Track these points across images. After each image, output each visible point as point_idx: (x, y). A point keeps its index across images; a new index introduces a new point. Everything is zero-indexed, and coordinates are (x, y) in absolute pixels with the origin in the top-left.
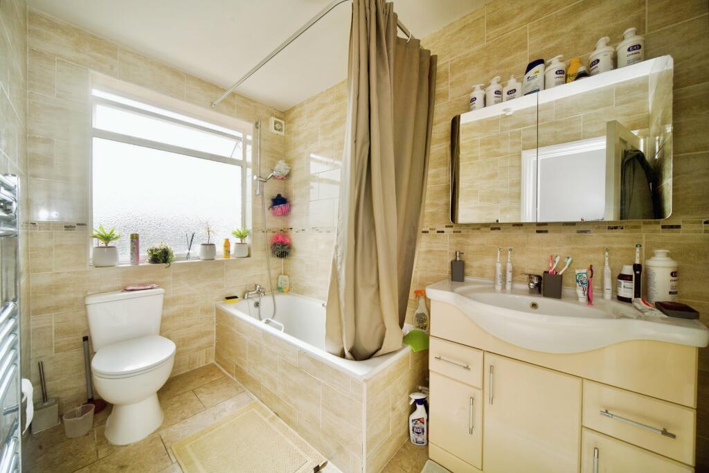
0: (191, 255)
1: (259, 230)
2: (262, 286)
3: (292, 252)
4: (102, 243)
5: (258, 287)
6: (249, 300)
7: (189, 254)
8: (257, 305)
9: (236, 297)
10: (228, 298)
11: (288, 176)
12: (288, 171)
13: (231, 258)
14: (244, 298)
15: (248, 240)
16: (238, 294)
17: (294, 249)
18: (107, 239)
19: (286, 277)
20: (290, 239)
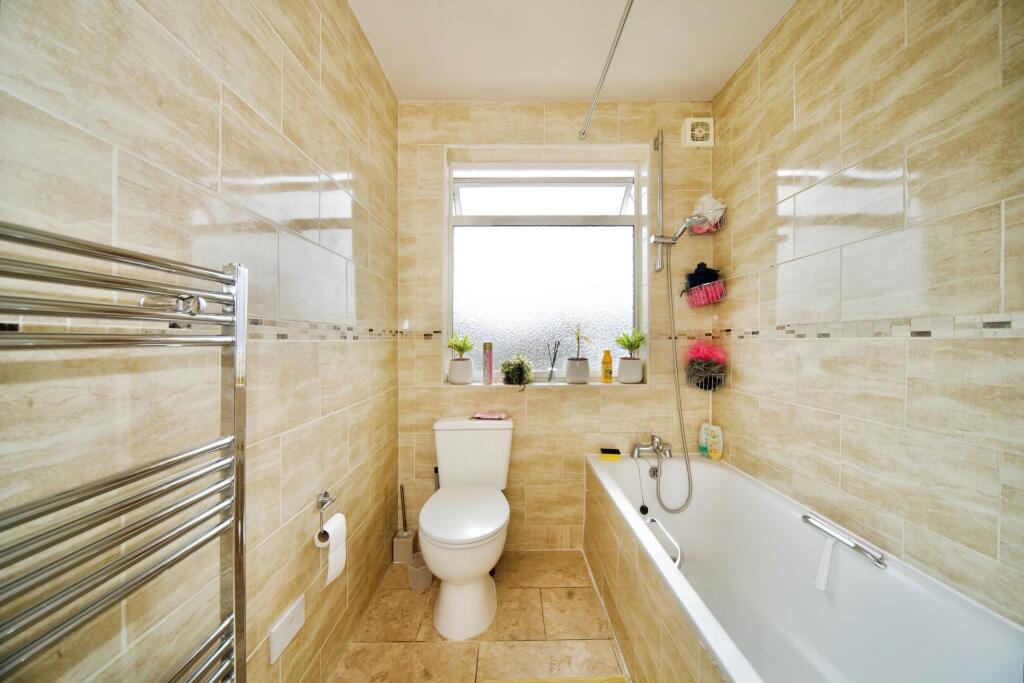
0: (555, 375)
1: (662, 335)
2: (664, 441)
3: (730, 379)
4: (457, 355)
5: (657, 440)
6: (641, 461)
7: (552, 371)
8: (654, 472)
9: (616, 452)
10: (604, 451)
11: (720, 225)
12: (721, 214)
13: (613, 384)
14: (632, 455)
15: (642, 353)
16: (623, 447)
17: (735, 374)
18: (461, 349)
19: (717, 429)
20: (725, 353)
